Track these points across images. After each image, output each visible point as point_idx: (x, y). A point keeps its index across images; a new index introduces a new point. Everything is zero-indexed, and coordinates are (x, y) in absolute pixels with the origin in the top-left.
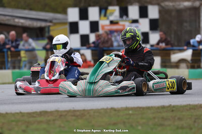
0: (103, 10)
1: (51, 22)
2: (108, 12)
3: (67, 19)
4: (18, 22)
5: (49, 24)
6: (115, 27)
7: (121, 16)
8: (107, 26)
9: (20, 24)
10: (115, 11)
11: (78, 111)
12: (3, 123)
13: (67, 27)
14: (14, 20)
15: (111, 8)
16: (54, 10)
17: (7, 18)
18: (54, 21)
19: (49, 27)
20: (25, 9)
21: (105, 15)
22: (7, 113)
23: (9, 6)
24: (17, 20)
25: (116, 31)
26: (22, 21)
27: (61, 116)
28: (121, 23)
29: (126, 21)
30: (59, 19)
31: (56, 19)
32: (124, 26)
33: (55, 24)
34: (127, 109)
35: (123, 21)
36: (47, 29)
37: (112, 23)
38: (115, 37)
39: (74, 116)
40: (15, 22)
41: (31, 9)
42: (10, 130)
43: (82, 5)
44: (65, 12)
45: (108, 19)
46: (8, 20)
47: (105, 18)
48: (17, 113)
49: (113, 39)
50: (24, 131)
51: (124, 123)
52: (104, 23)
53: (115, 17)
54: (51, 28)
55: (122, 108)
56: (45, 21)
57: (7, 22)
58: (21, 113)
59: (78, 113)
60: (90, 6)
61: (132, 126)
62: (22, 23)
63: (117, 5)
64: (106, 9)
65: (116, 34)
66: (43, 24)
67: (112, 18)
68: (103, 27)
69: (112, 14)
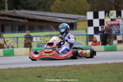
0: (107, 13)
1: (77, 20)
2: (110, 14)
3: (86, 18)
4: (59, 20)
5: (76, 21)
6: (113, 23)
7: (117, 16)
8: (109, 22)
9: (60, 21)
10: (113, 13)
11: (86, 65)
12: (43, 72)
13: (87, 23)
14: (56, 19)
15: (111, 12)
16: (80, 13)
17: (53, 18)
18: (79, 19)
19: (76, 22)
20: (63, 13)
21: (108, 16)
22: (45, 67)
23: (54, 11)
24: (58, 19)
25: (114, 25)
26: (61, 19)
27: (76, 67)
28: (117, 20)
29: (120, 19)
30: (82, 18)
31: (80, 18)
32: (119, 21)
33: (80, 21)
34: (115, 63)
35: (118, 19)
36: (75, 24)
37: (112, 20)
38: (114, 28)
39: (84, 67)
40: (57, 20)
41: (66, 13)
42: (46, 75)
43: (95, 10)
44: (85, 14)
45: (110, 18)
46: (53, 19)
47: (108, 17)
48: (51, 67)
49: (113, 29)
50: (53, 75)
51: (112, 70)
52: (107, 20)
53: (114, 16)
54: (78, 23)
55: (112, 63)
56: (74, 19)
57: (52, 20)
58: (53, 66)
59: (86, 66)
60: (100, 11)
61: (116, 72)
62: (61, 21)
63: (115, 10)
64: (109, 12)
65: (114, 26)
66: (73, 21)
67: (112, 17)
68: (107, 22)
69: (112, 15)
